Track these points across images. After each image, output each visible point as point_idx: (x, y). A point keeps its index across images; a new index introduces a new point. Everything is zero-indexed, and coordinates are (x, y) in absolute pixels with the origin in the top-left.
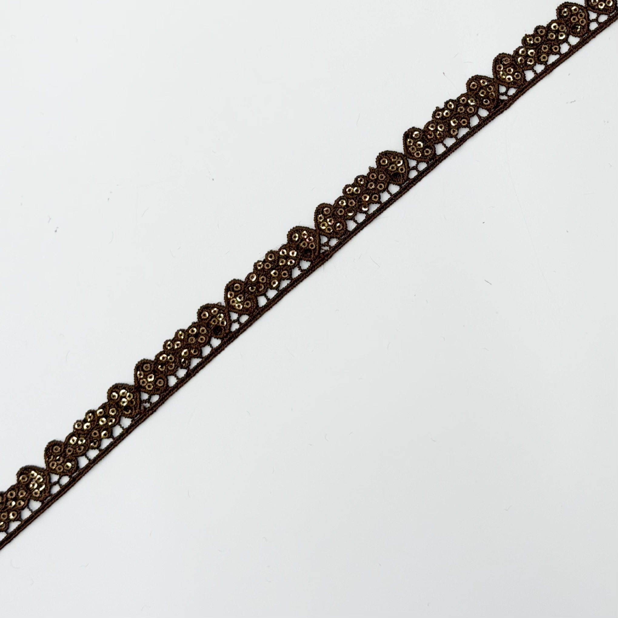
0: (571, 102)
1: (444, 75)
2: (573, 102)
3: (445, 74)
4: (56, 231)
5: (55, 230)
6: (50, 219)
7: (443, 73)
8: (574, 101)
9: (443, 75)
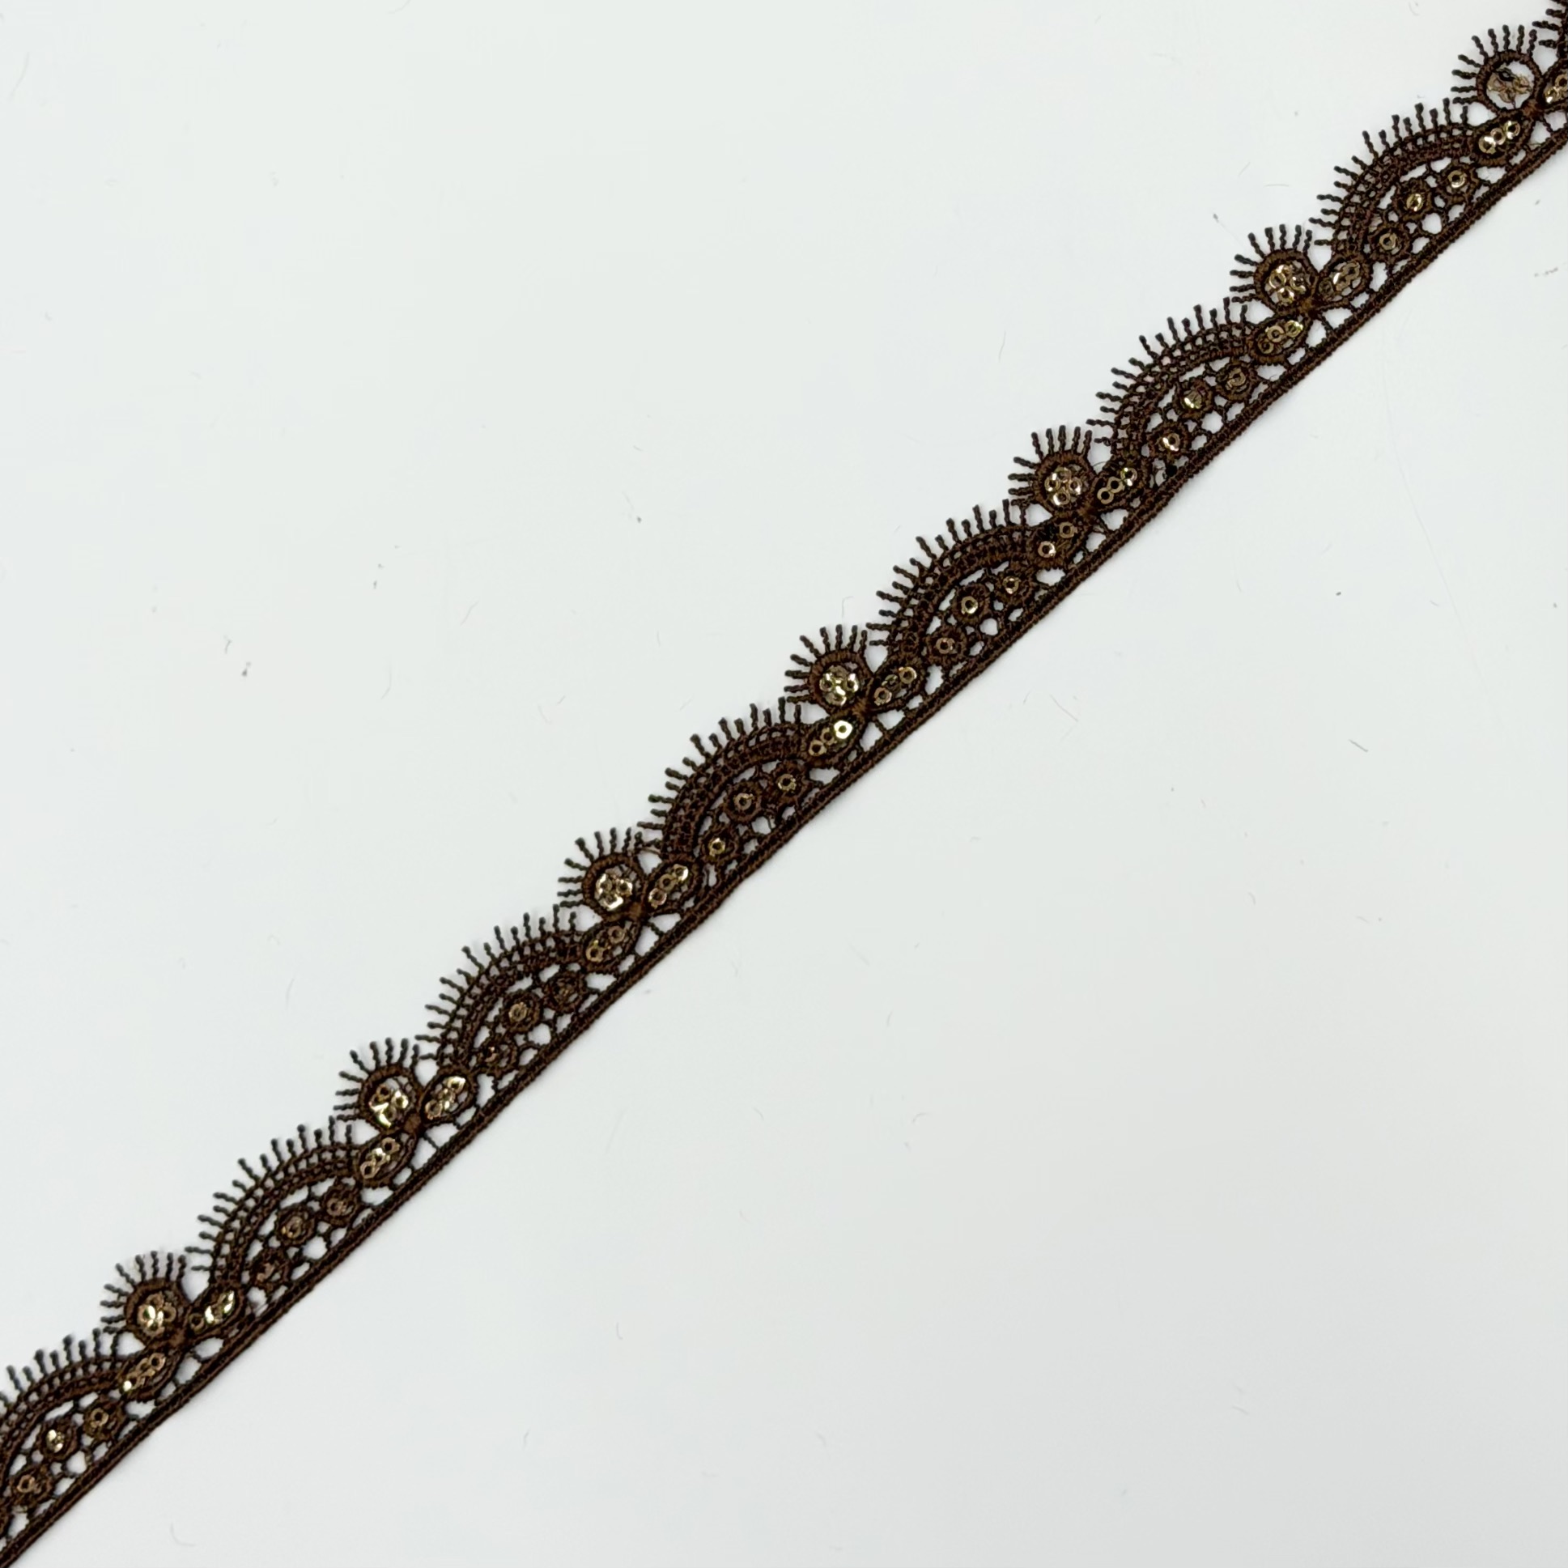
0: (1547, 273)
1: (1218, 221)
2: (1552, 272)
3: (1219, 218)
4: (245, 673)
5: (242, 670)
6: (229, 642)
7: (1212, 216)
8: (1552, 269)
9: (1214, 220)
